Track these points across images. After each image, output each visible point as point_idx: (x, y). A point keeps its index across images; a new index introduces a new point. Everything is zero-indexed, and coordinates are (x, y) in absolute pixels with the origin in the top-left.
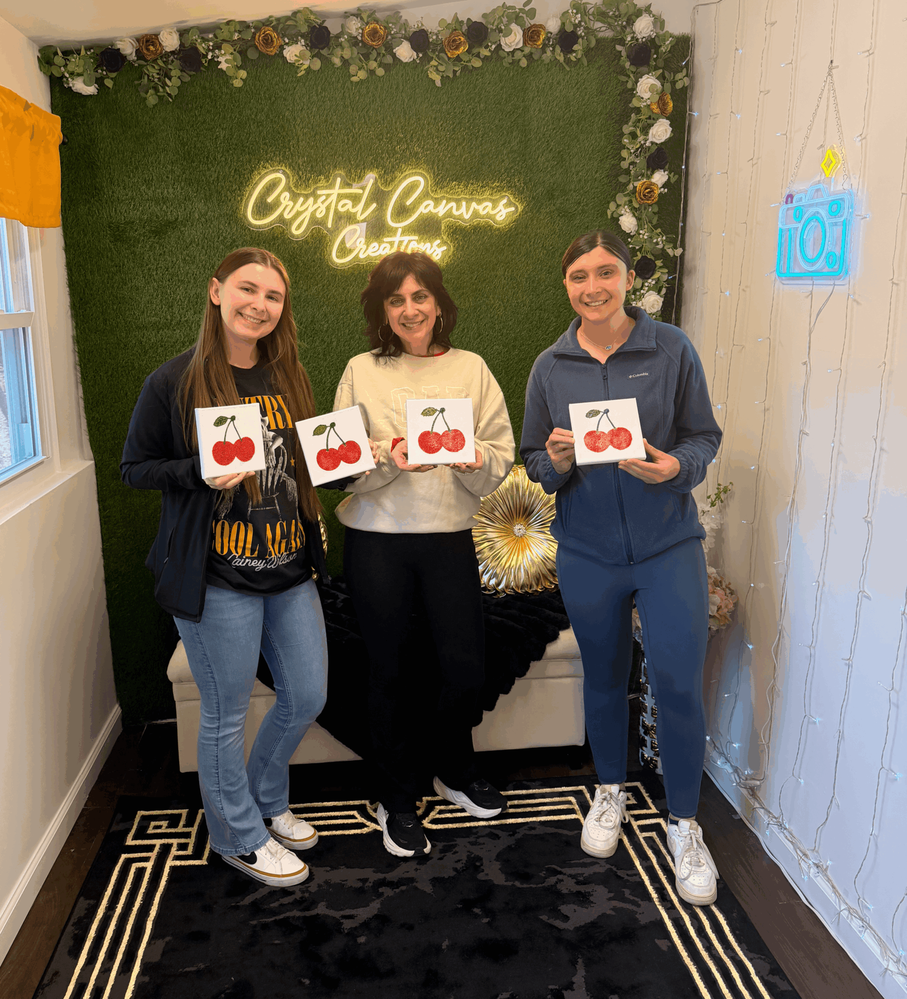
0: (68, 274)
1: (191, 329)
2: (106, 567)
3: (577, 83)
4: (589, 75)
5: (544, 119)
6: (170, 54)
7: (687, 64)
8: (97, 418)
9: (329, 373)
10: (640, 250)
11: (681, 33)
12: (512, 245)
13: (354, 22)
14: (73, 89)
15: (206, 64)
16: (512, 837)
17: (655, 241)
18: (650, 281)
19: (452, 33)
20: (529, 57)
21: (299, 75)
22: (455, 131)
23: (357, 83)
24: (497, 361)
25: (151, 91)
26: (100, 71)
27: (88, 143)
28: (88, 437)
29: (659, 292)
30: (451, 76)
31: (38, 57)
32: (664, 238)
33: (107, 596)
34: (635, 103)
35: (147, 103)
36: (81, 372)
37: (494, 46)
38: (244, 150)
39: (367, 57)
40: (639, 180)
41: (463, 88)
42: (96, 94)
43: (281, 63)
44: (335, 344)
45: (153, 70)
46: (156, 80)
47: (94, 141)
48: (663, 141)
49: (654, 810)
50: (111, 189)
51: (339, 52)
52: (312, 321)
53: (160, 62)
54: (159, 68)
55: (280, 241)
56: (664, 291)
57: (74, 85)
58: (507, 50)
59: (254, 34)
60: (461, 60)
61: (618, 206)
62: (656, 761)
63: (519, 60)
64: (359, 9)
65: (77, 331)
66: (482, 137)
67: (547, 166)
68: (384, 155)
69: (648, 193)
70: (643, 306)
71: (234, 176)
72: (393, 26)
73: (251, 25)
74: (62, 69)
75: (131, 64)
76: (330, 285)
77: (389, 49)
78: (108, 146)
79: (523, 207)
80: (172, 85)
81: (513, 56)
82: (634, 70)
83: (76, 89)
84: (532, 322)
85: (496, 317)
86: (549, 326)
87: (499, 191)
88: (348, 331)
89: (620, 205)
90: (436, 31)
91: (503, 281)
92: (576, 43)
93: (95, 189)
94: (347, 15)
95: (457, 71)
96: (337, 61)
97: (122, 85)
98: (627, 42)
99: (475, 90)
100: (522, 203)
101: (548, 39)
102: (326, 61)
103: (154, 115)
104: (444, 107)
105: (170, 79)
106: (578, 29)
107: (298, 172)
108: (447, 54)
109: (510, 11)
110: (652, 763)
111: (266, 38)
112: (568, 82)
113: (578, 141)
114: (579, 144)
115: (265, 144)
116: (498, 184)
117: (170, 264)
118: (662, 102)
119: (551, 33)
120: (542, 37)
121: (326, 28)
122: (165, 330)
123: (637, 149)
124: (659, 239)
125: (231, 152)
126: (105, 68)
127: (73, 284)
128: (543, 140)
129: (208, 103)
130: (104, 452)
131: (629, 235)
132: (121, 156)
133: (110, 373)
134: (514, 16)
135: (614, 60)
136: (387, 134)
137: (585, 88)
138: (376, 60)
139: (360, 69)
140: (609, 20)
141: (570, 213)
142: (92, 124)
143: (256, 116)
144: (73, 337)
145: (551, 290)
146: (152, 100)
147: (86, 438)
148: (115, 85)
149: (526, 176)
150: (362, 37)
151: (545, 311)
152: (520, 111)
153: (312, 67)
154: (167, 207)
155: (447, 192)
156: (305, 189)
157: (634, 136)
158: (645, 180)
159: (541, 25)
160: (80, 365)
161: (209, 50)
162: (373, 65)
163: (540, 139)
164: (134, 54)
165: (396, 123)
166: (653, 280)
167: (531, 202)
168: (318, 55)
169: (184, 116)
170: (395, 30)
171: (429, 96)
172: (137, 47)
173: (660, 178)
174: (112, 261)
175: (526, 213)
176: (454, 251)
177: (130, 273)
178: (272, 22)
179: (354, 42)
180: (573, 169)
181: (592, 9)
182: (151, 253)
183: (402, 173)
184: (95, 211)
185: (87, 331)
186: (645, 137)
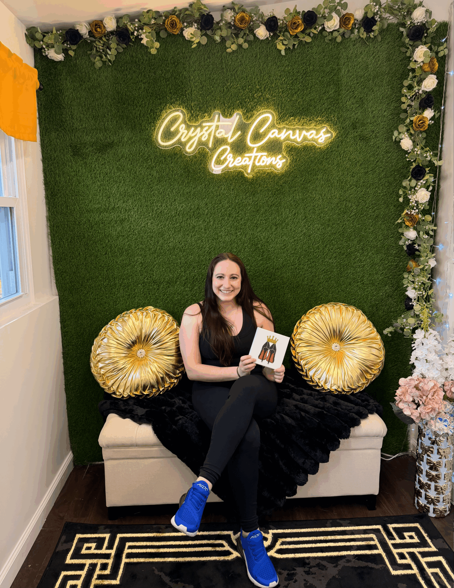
0: (44, 177)
1: (121, 212)
2: (65, 364)
3: (373, 53)
4: (382, 48)
5: (351, 77)
6: (110, 35)
7: (446, 41)
8: (61, 269)
9: (208, 242)
10: (415, 161)
11: (442, 20)
12: (328, 159)
13: (229, 12)
14: (48, 56)
15: (133, 40)
16: (336, 568)
17: (425, 155)
18: (422, 181)
19: (293, 18)
20: (343, 35)
21: (193, 47)
22: (293, 84)
23: (230, 54)
24: (317, 234)
25: (98, 58)
26: (66, 45)
27: (58, 92)
28: (55, 281)
29: (427, 189)
30: (291, 48)
31: (25, 33)
32: (431, 153)
33: (65, 383)
34: (412, 65)
35: (95, 66)
36: (51, 239)
37: (320, 28)
38: (157, 97)
39: (237, 36)
40: (414, 116)
41: (299, 56)
42: (63, 60)
43: (181, 40)
44: (212, 223)
45: (99, 44)
46: (101, 51)
47: (62, 91)
48: (431, 89)
49: (433, 549)
50: (72, 121)
51: (219, 32)
52: (198, 208)
53: (104, 39)
54: (103, 43)
55: (178, 156)
56: (431, 188)
57: (48, 53)
58: (328, 30)
59: (164, 20)
60: (298, 37)
61: (400, 133)
62: (429, 507)
63: (336, 37)
64: (233, 3)
65: (49, 213)
66: (310, 88)
67: (353, 107)
68: (246, 100)
69: (421, 123)
70: (416, 198)
71: (150, 114)
72: (254, 16)
73: (163, 14)
74: (41, 42)
75: (85, 40)
76: (210, 184)
77: (252, 30)
78: (70, 94)
79: (336, 134)
80: (112, 54)
81: (332, 35)
82: (412, 44)
83: (50, 56)
84: (340, 209)
85: (317, 206)
86: (352, 212)
87: (321, 123)
88: (220, 214)
89: (401, 133)
90: (282, 18)
91: (322, 182)
92: (375, 24)
93: (62, 122)
94: (224, 8)
95: (295, 45)
96: (217, 38)
97: (80, 55)
98: (407, 26)
99: (306, 57)
100: (335, 130)
101: (355, 24)
102: (211, 39)
103: (100, 74)
104: (286, 69)
105: (110, 50)
106: (376, 16)
107: (191, 111)
108: (289, 33)
109: (332, 4)
110: (426, 509)
111: (172, 22)
112: (367, 52)
113: (373, 91)
114: (374, 93)
115: (171, 93)
116: (320, 119)
117: (108, 171)
118: (431, 63)
119: (357, 21)
120: (352, 22)
121: (211, 15)
122: (105, 213)
123: (413, 96)
124: (428, 154)
125: (148, 98)
126: (69, 43)
127: (47, 183)
128: (350, 90)
129: (134, 66)
130: (65, 291)
131: (406, 152)
132: (79, 101)
133: (69, 240)
134: (334, 8)
135: (398, 38)
136: (249, 86)
137: (379, 57)
138: (242, 38)
139: (232, 44)
140: (395, 12)
141: (367, 137)
142: (61, 80)
143: (165, 75)
144: (47, 217)
145: (353, 188)
146: (98, 64)
147: (54, 281)
148: (75, 54)
149: (339, 113)
150: (234, 22)
151: (349, 201)
152: (335, 72)
153: (201, 42)
154: (107, 134)
155: (287, 124)
156: (195, 122)
157: (410, 87)
158: (418, 115)
159: (351, 14)
160: (51, 235)
161: (135, 30)
162: (241, 41)
163: (348, 90)
164: (87, 34)
165: (254, 79)
166: (424, 180)
167: (341, 130)
168: (206, 35)
169: (119, 75)
170: (255, 18)
171: (277, 61)
172: (89, 29)
173: (429, 113)
174: (72, 168)
175: (338, 138)
176: (290, 163)
177: (83, 176)
178: (176, 12)
179: (229, 25)
180: (369, 109)
181: (385, 5)
182: (96, 163)
183: (258, 112)
184: (61, 136)
185: (55, 213)
186: (419, 87)
